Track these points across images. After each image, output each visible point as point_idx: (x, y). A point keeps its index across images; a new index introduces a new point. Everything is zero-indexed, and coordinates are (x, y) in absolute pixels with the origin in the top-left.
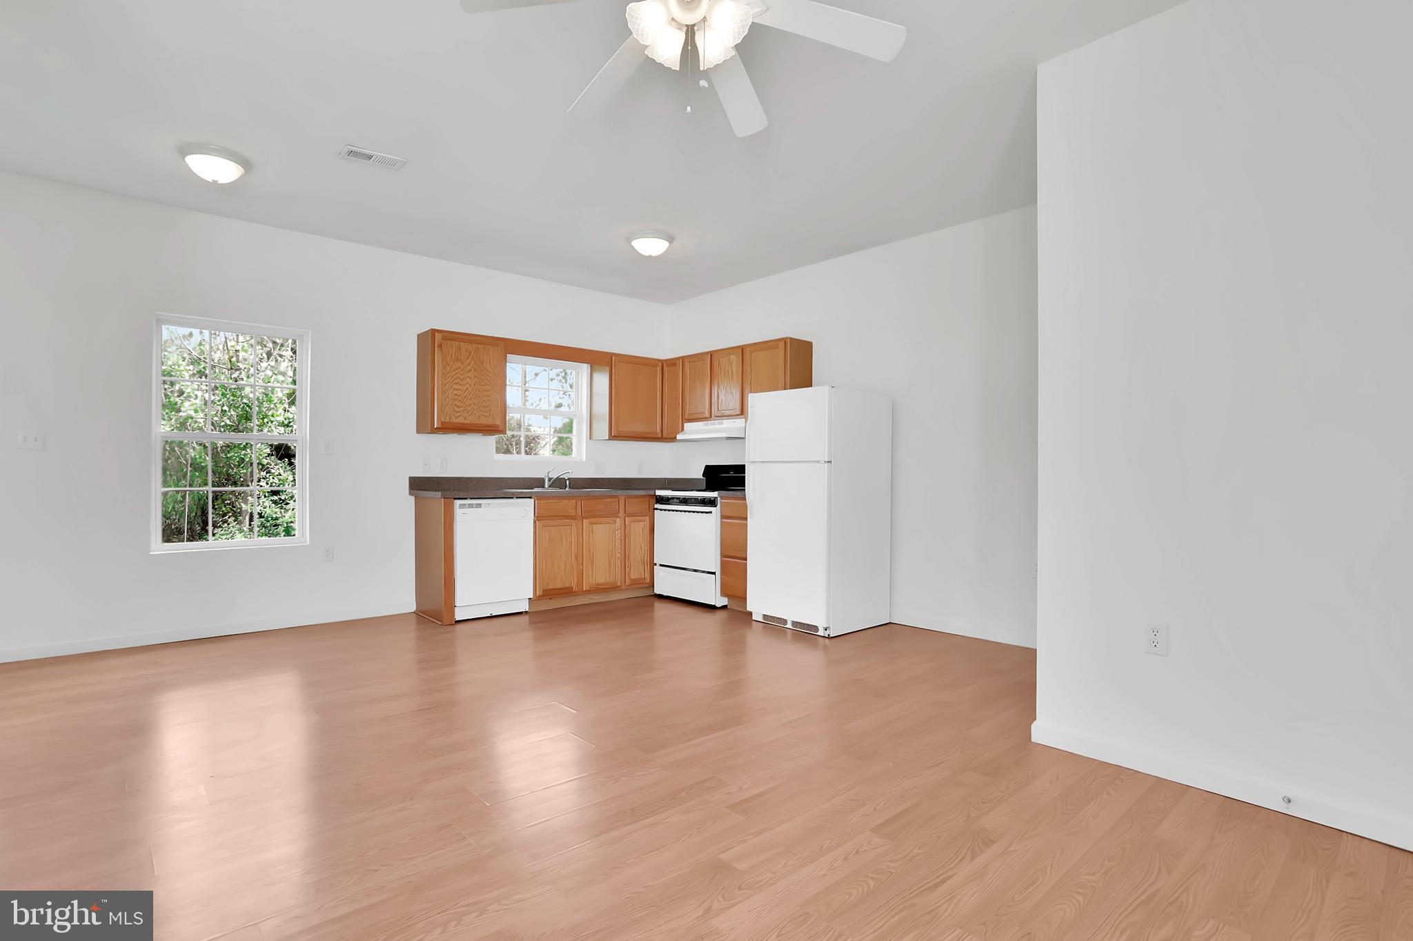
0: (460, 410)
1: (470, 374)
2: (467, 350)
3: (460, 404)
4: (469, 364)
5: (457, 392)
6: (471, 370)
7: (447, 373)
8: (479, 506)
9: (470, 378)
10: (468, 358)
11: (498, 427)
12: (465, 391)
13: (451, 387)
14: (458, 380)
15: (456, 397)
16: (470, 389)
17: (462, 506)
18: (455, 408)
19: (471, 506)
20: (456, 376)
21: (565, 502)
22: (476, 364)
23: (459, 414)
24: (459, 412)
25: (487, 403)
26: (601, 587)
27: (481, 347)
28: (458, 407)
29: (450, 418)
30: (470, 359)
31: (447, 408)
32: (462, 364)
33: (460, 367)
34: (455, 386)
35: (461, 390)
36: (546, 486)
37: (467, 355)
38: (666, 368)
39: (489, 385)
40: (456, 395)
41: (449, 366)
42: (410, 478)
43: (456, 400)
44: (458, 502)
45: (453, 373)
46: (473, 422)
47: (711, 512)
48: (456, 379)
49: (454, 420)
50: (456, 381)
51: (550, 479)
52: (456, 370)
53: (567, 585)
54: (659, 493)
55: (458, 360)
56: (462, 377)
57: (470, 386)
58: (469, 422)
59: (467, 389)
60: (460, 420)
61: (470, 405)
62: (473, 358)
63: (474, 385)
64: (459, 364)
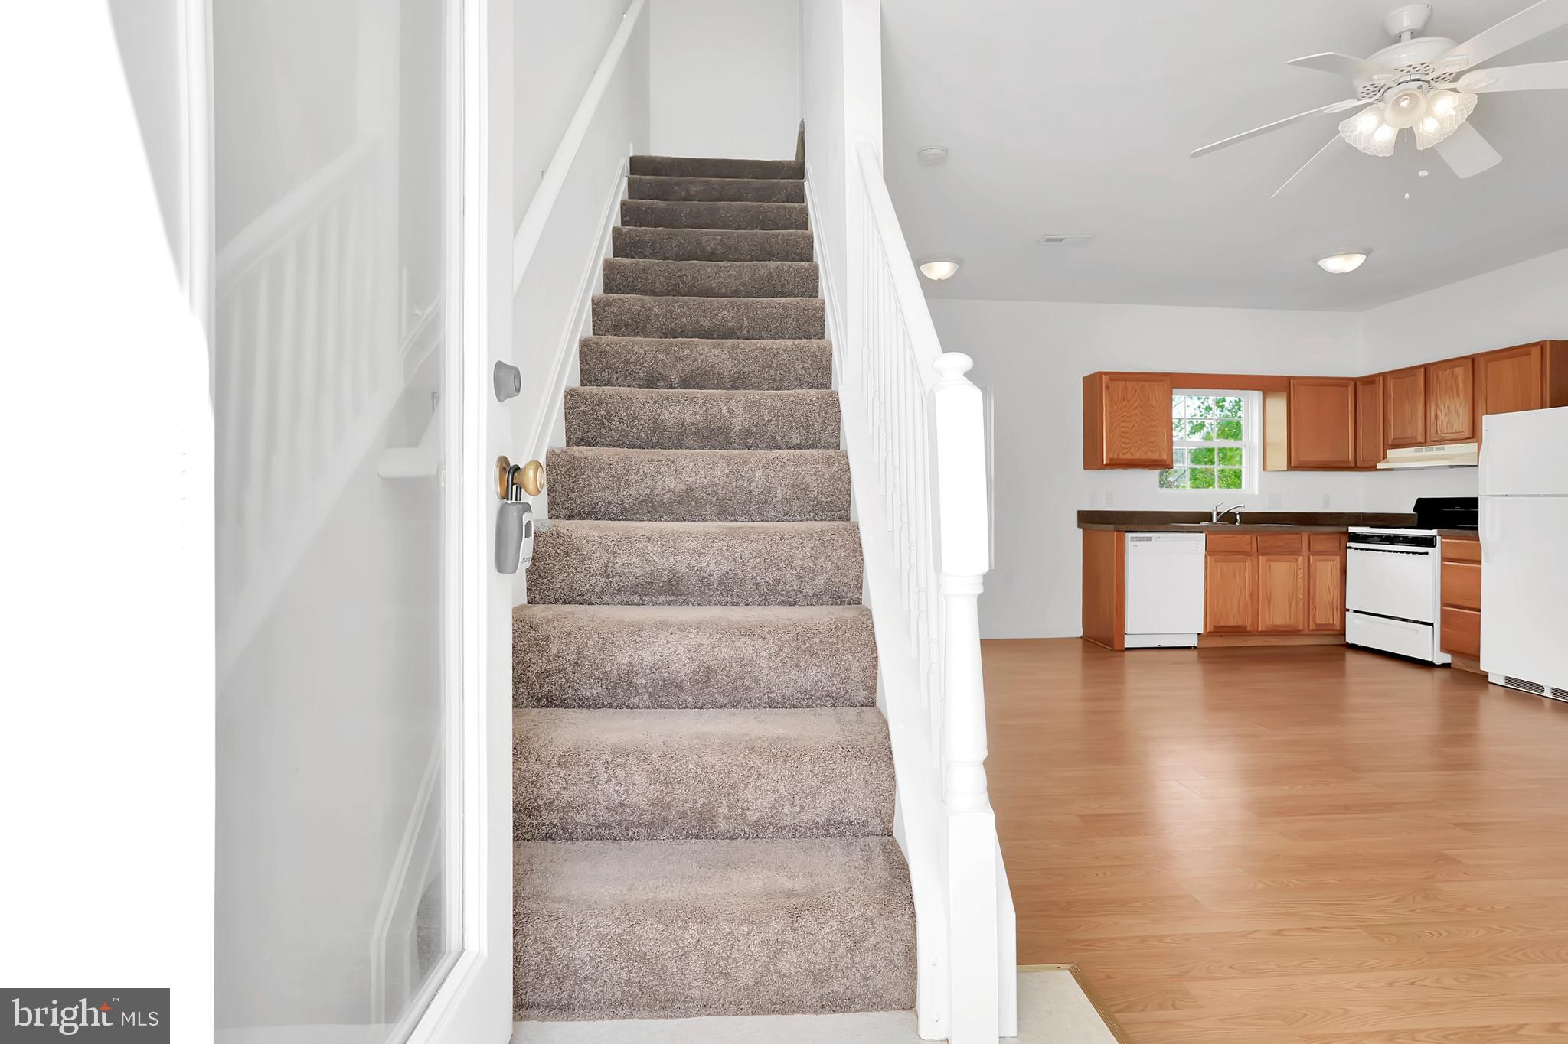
0: (1127, 446)
1: (1136, 412)
2: (1133, 388)
3: (1127, 441)
4: (1135, 402)
5: (1124, 430)
6: (1136, 408)
7: (1115, 412)
8: (1150, 539)
9: (1136, 415)
10: (1135, 395)
11: (1165, 461)
12: (1132, 428)
13: (1119, 425)
14: (1125, 418)
15: (1123, 434)
16: (1136, 426)
17: (1133, 539)
18: (1123, 445)
19: (1142, 539)
20: (1124, 414)
21: (1239, 537)
22: (1141, 401)
23: (1126, 450)
24: (1127, 448)
25: (1154, 439)
26: (1280, 629)
27: (1146, 384)
28: (1125, 443)
29: (1118, 455)
30: (1136, 395)
31: (1115, 445)
32: (1128, 402)
33: (1126, 406)
34: (1122, 424)
35: (1127, 427)
36: (1214, 520)
37: (1133, 393)
38: (1360, 388)
39: (1155, 421)
40: (1123, 432)
41: (1116, 404)
42: (1079, 512)
43: (1123, 437)
44: (1129, 535)
45: (1121, 412)
46: (1139, 458)
47: (1427, 553)
48: (1123, 416)
49: (1122, 456)
50: (1123, 419)
51: (1218, 514)
52: (1123, 408)
53: (1240, 623)
54: (1352, 529)
55: (1124, 400)
56: (1128, 415)
57: (1137, 422)
58: (1136, 458)
59: (1134, 426)
60: (1128, 456)
61: (1137, 441)
62: (1138, 395)
63: (1141, 421)
64: (1125, 403)
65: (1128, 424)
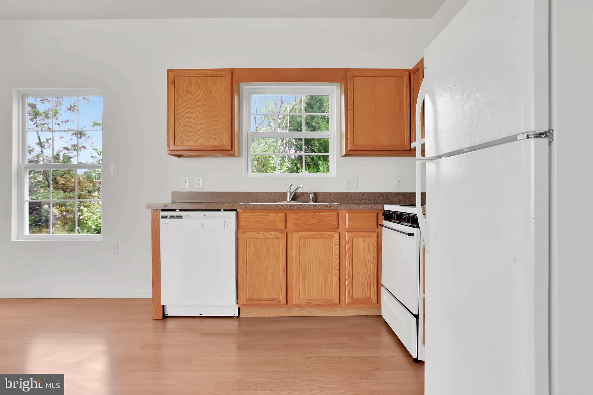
0: (191, 134)
1: (199, 103)
2: (196, 83)
3: (191, 129)
4: (199, 95)
5: (187, 120)
6: (200, 100)
7: (180, 105)
8: (180, 217)
9: (200, 106)
10: (198, 90)
11: (225, 147)
12: (196, 118)
13: (183, 116)
14: (189, 109)
15: (187, 124)
17: (164, 217)
18: (188, 134)
19: (172, 217)
20: (187, 106)
21: (272, 215)
22: (204, 93)
23: (189, 138)
24: (190, 136)
25: (215, 127)
26: (313, 303)
27: (210, 79)
28: (189, 132)
30: (200, 90)
31: (179, 133)
32: (192, 95)
33: (190, 98)
34: (186, 115)
35: (191, 117)
36: (288, 200)
37: (197, 87)
39: (215, 111)
40: (187, 122)
41: (181, 98)
43: (187, 126)
45: (185, 104)
46: (202, 144)
48: (187, 108)
49: (185, 143)
50: (187, 110)
51: (291, 193)
52: (188, 100)
53: (274, 296)
54: (388, 207)
55: (188, 93)
56: (192, 107)
57: (200, 113)
58: (198, 144)
59: (197, 116)
60: (191, 143)
61: (200, 129)
62: (202, 89)
63: (204, 112)
64: (190, 96)
65: (191, 115)
